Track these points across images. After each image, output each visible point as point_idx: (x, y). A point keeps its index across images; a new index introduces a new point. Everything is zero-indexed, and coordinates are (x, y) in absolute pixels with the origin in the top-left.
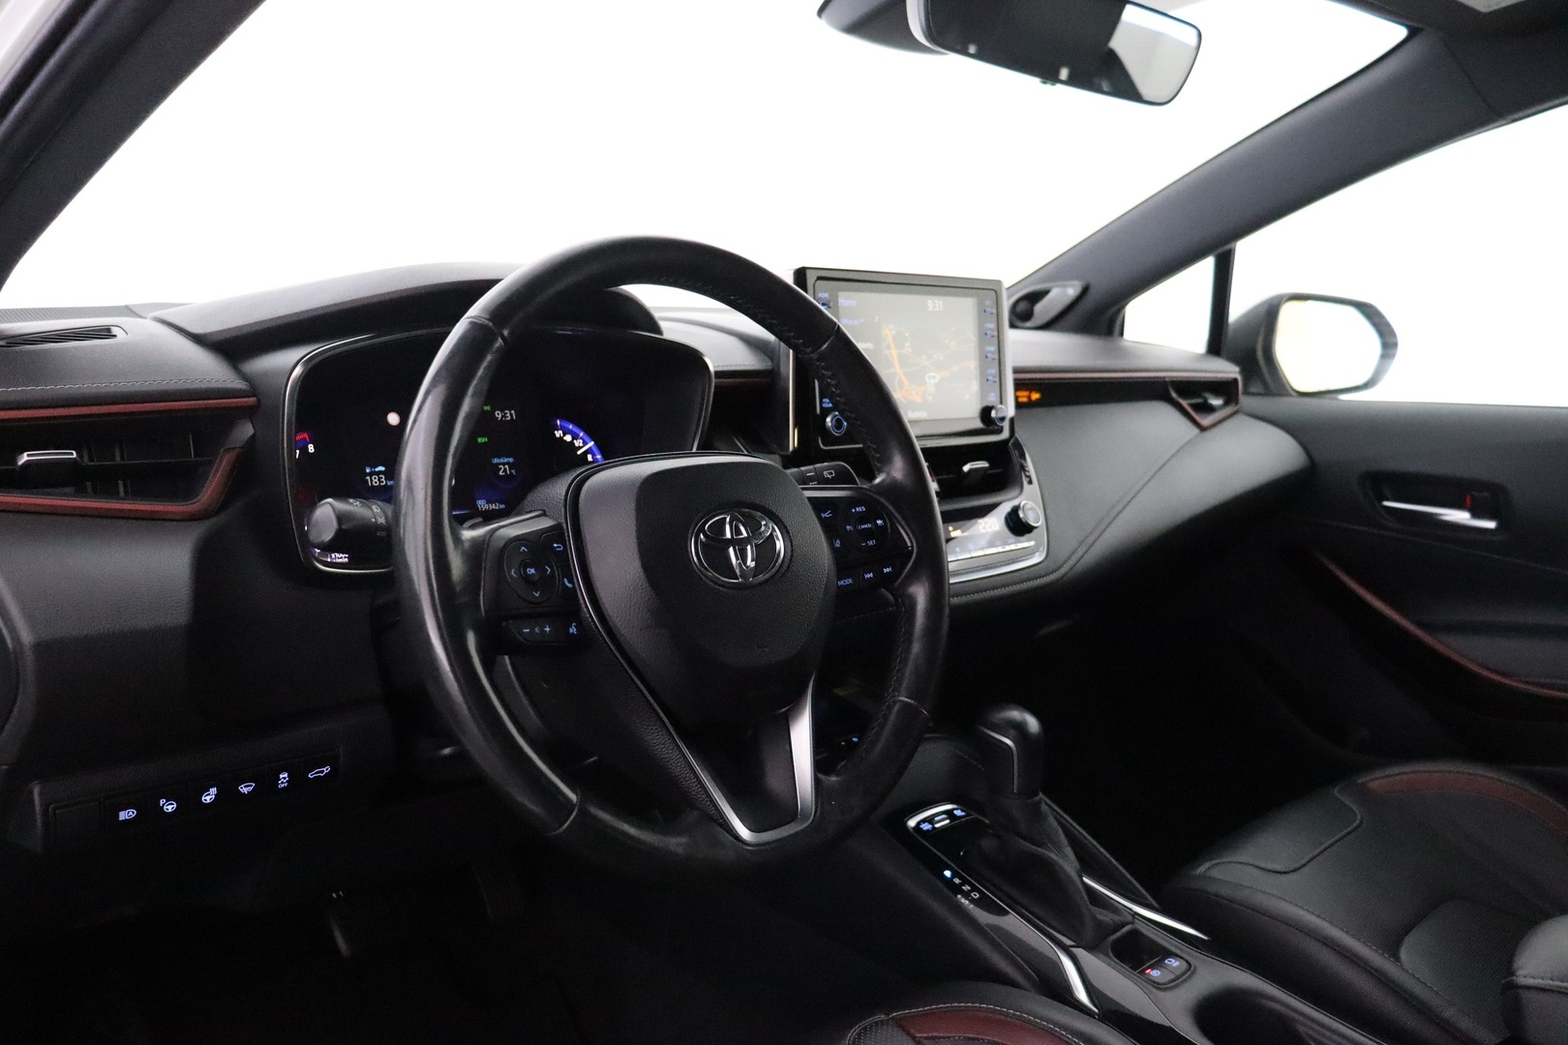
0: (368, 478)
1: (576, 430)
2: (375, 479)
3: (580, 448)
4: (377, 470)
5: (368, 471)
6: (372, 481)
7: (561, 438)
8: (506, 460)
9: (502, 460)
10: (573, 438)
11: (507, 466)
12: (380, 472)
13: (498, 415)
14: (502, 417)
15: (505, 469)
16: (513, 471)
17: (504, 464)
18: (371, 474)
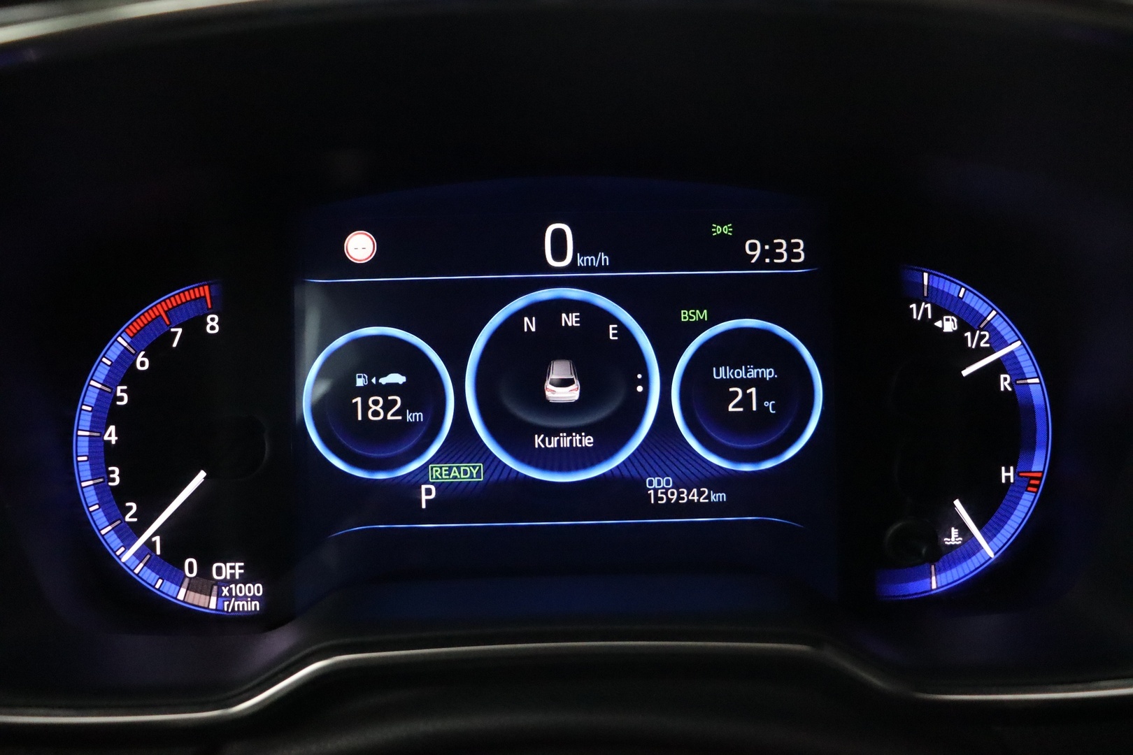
0: (359, 400)
1: (976, 302)
2: (376, 404)
3: (981, 353)
4: (383, 381)
5: (360, 382)
6: (366, 408)
7: (927, 324)
8: (753, 374)
9: (741, 373)
10: (963, 326)
11: (753, 390)
12: (393, 388)
13: (754, 249)
14: (764, 254)
15: (747, 397)
16: (769, 405)
17: (745, 384)
18: (366, 392)
